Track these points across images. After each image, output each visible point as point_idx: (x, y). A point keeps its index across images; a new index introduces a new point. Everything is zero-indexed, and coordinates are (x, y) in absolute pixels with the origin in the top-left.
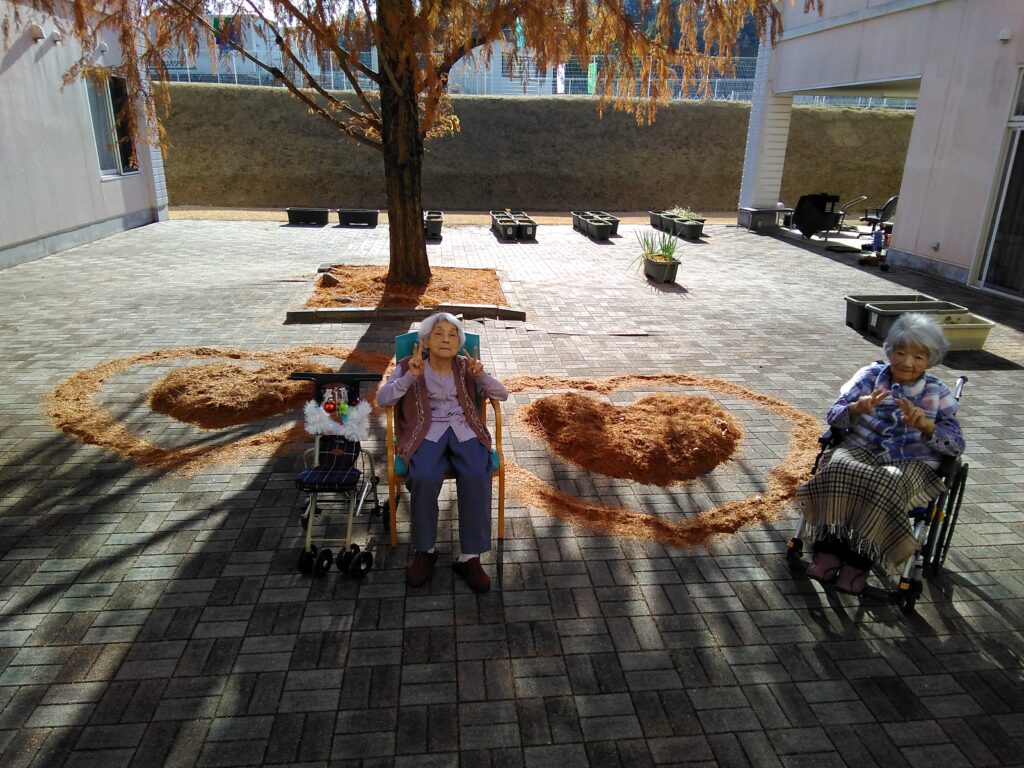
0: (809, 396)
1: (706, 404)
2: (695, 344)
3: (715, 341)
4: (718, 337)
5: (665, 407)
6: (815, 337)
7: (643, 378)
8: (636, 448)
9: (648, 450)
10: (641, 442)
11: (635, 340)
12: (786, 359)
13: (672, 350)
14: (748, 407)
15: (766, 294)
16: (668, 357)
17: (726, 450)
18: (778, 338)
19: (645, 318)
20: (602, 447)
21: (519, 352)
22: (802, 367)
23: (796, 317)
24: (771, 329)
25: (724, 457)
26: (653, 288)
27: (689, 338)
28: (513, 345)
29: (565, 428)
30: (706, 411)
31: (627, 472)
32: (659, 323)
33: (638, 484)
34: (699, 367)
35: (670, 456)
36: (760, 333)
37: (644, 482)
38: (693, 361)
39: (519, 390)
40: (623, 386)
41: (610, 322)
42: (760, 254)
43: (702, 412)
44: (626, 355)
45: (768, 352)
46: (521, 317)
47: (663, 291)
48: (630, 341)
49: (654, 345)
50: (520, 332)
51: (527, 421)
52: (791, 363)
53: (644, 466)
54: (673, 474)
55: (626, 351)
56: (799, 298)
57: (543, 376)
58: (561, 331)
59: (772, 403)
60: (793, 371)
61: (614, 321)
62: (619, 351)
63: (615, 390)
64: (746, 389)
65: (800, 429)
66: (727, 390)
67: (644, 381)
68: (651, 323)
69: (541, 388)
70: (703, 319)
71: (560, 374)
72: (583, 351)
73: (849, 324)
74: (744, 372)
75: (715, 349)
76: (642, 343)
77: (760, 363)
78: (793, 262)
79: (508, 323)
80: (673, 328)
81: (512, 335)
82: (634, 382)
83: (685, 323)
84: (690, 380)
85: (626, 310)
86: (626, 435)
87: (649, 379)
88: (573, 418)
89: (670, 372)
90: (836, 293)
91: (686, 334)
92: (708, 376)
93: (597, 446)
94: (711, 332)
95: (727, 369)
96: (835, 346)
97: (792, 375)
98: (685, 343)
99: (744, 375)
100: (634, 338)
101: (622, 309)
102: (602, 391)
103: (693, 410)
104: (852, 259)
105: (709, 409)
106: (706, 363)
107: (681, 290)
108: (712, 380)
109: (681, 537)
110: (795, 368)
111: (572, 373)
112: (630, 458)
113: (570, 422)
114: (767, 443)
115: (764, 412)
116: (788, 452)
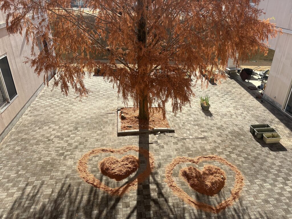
0: (240, 163)
1: (219, 170)
2: (215, 142)
3: (219, 140)
4: (220, 138)
5: (211, 172)
6: (242, 137)
7: (204, 157)
9: (209, 187)
11: (201, 140)
13: (210, 144)
14: (227, 168)
16: (209, 148)
17: (223, 184)
18: (234, 138)
19: (203, 129)
21: (176, 147)
22: (239, 151)
23: (238, 128)
24: (232, 133)
25: (223, 187)
26: (203, 114)
27: (213, 139)
28: (174, 143)
32: (206, 132)
34: (216, 152)
36: (230, 136)
38: (215, 149)
39: (179, 163)
43: (218, 173)
44: (200, 147)
45: (231, 145)
46: (173, 131)
47: (206, 115)
49: (206, 142)
50: (174, 138)
51: (182, 175)
52: (236, 149)
55: (200, 145)
57: (183, 157)
58: (184, 137)
59: (232, 167)
61: (195, 131)
62: (198, 145)
64: (226, 161)
65: (237, 176)
66: (222, 161)
67: (205, 159)
68: (204, 132)
69: (183, 162)
70: (216, 130)
72: (190, 146)
73: (251, 132)
74: (226, 153)
75: (219, 144)
76: (203, 141)
77: (230, 150)
79: (171, 134)
80: (209, 134)
81: (173, 140)
82: (203, 159)
83: (212, 131)
84: (215, 158)
86: (204, 183)
87: (206, 157)
89: (210, 155)
91: (213, 137)
92: (219, 156)
94: (218, 136)
95: (222, 153)
96: (246, 141)
97: (236, 154)
98: (213, 141)
99: (226, 155)
101: (197, 125)
102: (196, 163)
103: (216, 173)
106: (218, 150)
107: (210, 114)
108: (219, 158)
110: (237, 152)
111: (189, 156)
114: (231, 181)
115: (230, 170)
116: (235, 184)
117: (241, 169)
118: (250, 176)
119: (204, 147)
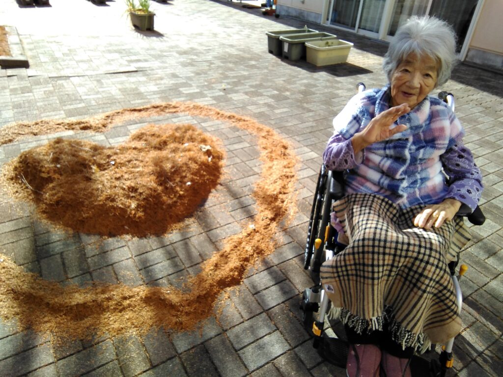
0: (262, 110)
1: (190, 132)
2: (174, 76)
3: (188, 72)
4: (190, 69)
5: (155, 141)
6: (253, 63)
7: (135, 110)
8: (128, 197)
9: (142, 197)
10: (133, 189)
11: (128, 77)
12: (239, 81)
13: (158, 82)
14: (223, 126)
15: (215, 35)
16: (155, 89)
17: (214, 175)
18: (231, 65)
19: (134, 58)
20: (91, 203)
21: (18, 99)
22: (251, 86)
23: (238, 49)
24: (225, 59)
25: (214, 183)
26: (139, 34)
27: (169, 71)
28: (14, 91)
29: (51, 185)
30: (192, 139)
31: (123, 226)
32: (146, 61)
33: (136, 239)
34: (180, 94)
35: (165, 198)
36: (218, 63)
37: (142, 235)
38: (175, 90)
39: (10, 141)
40: (118, 121)
41: (106, 63)
42: (206, 10)
43: (188, 140)
44: (120, 90)
45: (227, 77)
46: (24, 64)
47: (146, 36)
48: (123, 77)
49: (144, 79)
50: (21, 78)
51: (12, 179)
52: (243, 84)
53: (139, 217)
54: (171, 217)
55: (120, 86)
56: (237, 37)
57: (39, 121)
58: (63, 73)
59: (240, 120)
60: (247, 90)
61: (110, 62)
62: (113, 87)
63: (110, 126)
64: (218, 110)
65: (264, 141)
66: (204, 113)
67: (136, 114)
68: (139, 61)
69: (35, 134)
70: (177, 55)
71: (57, 117)
72: (81, 91)
73: (271, 52)
74: (214, 95)
75: (189, 78)
76: (133, 79)
77: (224, 86)
78: (226, 15)
79: (10, 72)
80: (155, 64)
81: (14, 84)
82: (128, 116)
83: (164, 59)
84: (175, 107)
85: (119, 52)
86: (117, 183)
87: (140, 110)
88: (58, 171)
89: (158, 102)
90: (256, 32)
91: (166, 68)
92: (189, 102)
93: (86, 202)
94: (184, 65)
95: (201, 95)
96: (266, 68)
97: (246, 93)
98: (167, 75)
99: (215, 98)
100: (127, 74)
101: (116, 51)
102: (97, 129)
103: (181, 140)
104: (258, 12)
105: (194, 136)
106: (185, 90)
107: (159, 35)
108: (192, 106)
109: (187, 314)
110: (247, 88)
111: (70, 114)
112: (124, 211)
113: (56, 176)
114: (244, 159)
115: (235, 129)
116: (262, 166)
117: (273, 122)
118: (306, 135)
119: (136, 89)
